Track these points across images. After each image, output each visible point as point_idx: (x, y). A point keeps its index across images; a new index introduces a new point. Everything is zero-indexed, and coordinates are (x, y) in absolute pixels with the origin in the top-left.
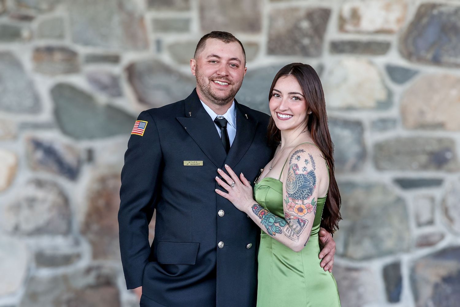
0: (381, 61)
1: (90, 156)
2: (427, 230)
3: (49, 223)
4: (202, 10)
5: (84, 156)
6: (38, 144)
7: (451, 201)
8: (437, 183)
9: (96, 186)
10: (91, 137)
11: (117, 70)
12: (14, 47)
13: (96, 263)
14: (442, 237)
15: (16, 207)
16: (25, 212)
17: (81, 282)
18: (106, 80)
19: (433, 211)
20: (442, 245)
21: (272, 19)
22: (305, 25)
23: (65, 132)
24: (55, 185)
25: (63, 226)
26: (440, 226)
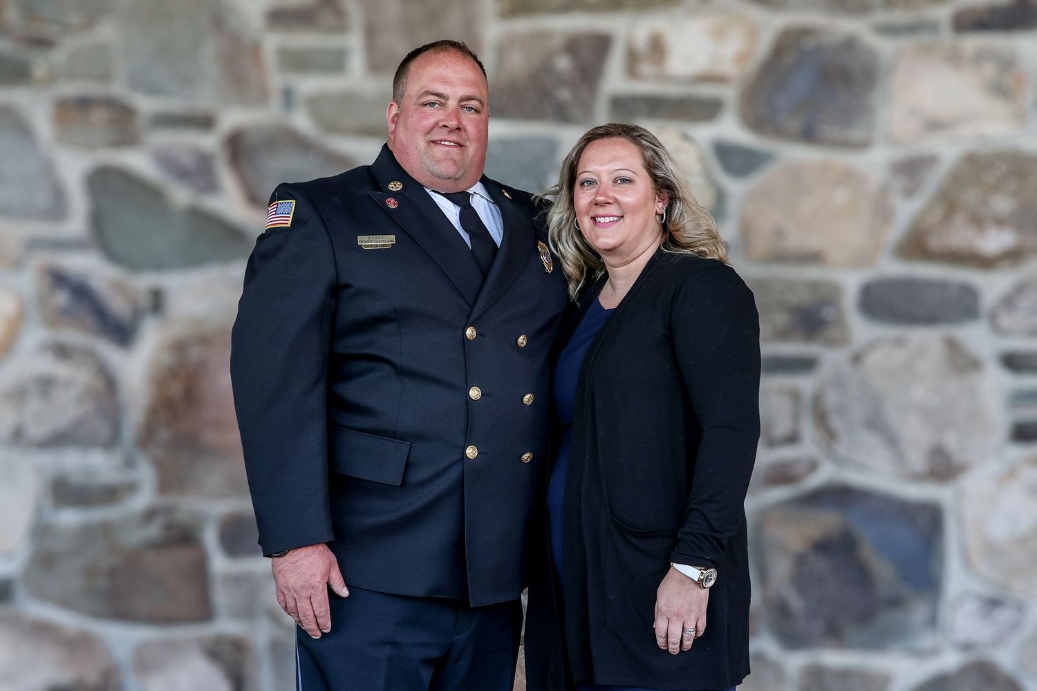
0: (705, 133)
1: (157, 301)
2: (785, 453)
3: (77, 425)
4: (371, 32)
5: (144, 301)
6: (59, 279)
7: (831, 399)
8: (805, 365)
9: (167, 359)
10: (159, 266)
11: (210, 142)
12: (17, 97)
13: (165, 501)
14: (813, 466)
15: (18, 394)
16: (34, 405)
17: (136, 536)
18: (187, 160)
19: (796, 417)
20: (815, 481)
21: (502, 50)
22: (563, 63)
23: (111, 254)
24: (90, 355)
25: (104, 431)
26: (809, 447)
